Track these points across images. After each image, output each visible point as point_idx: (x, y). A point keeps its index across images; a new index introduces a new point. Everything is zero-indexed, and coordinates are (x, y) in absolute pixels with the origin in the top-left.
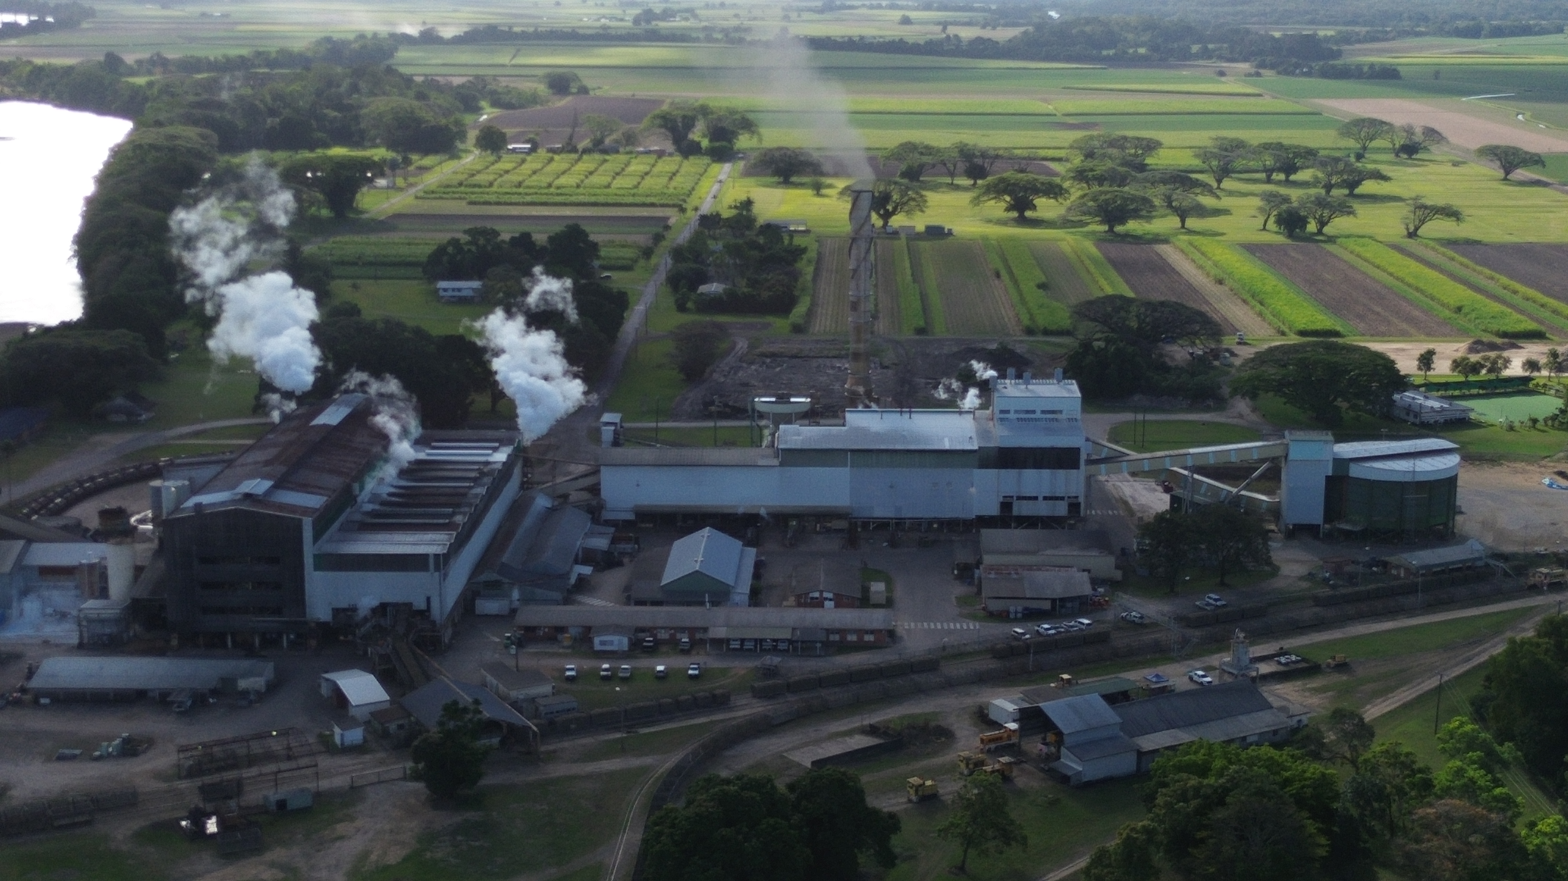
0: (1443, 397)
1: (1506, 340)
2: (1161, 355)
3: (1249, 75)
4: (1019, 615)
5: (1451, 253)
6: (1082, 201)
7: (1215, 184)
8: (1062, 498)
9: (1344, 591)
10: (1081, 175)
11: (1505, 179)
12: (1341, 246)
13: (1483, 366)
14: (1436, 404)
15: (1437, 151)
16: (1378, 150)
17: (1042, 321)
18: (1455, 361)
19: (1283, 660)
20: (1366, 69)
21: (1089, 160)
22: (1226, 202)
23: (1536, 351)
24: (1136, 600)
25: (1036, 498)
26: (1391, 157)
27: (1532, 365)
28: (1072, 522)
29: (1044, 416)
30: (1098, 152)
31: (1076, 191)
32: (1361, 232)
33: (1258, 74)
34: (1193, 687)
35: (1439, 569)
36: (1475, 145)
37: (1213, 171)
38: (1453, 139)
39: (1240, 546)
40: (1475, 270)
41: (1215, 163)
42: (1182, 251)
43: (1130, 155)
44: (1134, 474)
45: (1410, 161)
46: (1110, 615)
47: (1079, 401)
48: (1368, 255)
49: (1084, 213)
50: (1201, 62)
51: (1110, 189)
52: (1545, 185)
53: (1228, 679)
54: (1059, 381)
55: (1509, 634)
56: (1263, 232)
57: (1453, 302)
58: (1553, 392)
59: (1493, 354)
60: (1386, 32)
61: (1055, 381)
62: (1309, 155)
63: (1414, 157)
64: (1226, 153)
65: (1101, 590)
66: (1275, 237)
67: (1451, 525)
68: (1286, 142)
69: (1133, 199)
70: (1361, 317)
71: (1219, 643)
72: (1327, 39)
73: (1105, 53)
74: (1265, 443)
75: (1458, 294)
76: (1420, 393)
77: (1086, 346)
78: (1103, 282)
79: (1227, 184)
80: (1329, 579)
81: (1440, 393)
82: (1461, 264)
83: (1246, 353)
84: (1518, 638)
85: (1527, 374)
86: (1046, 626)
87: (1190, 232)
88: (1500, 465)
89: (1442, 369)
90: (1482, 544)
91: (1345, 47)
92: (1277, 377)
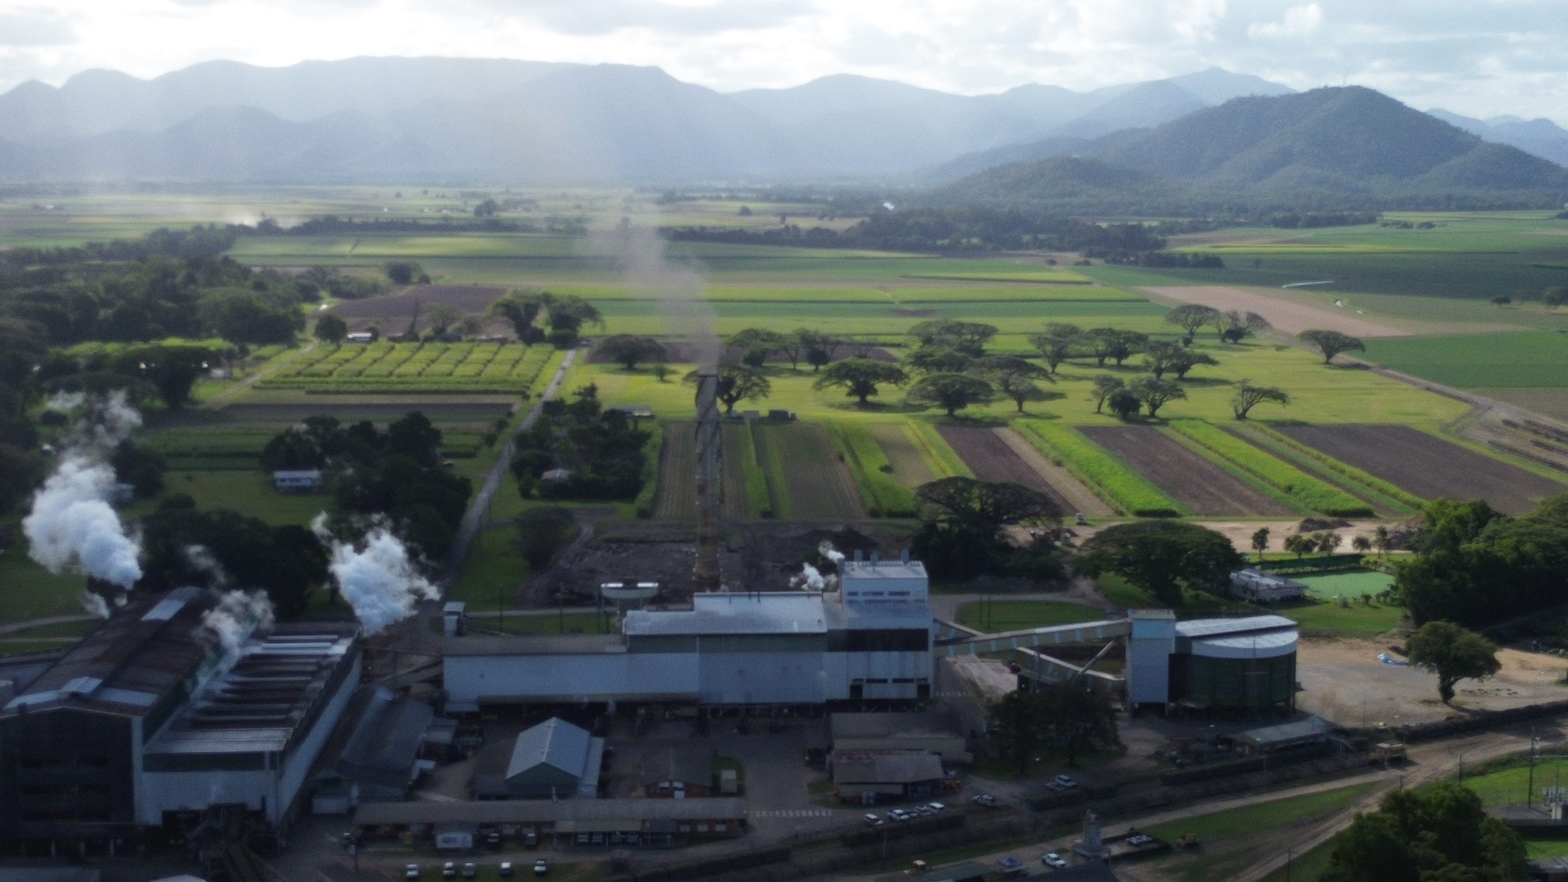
0: (1278, 575)
1: (1335, 519)
2: (1003, 536)
3: (1078, 264)
4: (872, 801)
5: (1278, 434)
6: (921, 385)
7: (1049, 369)
8: (911, 681)
9: (1191, 769)
10: (920, 360)
11: (1327, 363)
12: (1173, 427)
13: (1315, 544)
14: (1272, 582)
15: (1260, 336)
16: (1205, 335)
17: (886, 504)
18: (1288, 540)
19: (1134, 840)
20: (1190, 258)
21: (927, 346)
22: (1060, 386)
23: (1365, 528)
24: (987, 783)
25: (885, 681)
26: (1217, 342)
27: (1361, 543)
28: (922, 704)
29: (892, 598)
30: (937, 338)
31: (916, 376)
32: (1192, 415)
33: (1087, 263)
34: (1047, 870)
35: (1282, 746)
36: (1297, 330)
37: (1049, 357)
38: (1276, 324)
39: (1089, 725)
40: (1302, 451)
41: (1049, 348)
42: (1020, 434)
43: (967, 341)
44: (981, 655)
45: (1235, 346)
46: (962, 799)
47: (926, 583)
48: (1200, 437)
49: (924, 397)
50: (1033, 252)
51: (949, 374)
52: (1366, 368)
53: (1081, 861)
54: (906, 563)
55: (1353, 810)
56: (1100, 415)
57: (1283, 483)
58: (1383, 569)
59: (1324, 532)
60: (1208, 223)
61: (901, 563)
62: (1139, 340)
63: (1241, 341)
64: (1060, 339)
65: (952, 773)
66: (1109, 419)
67: (1292, 701)
68: (1117, 328)
69: (972, 383)
70: (1195, 497)
71: (1071, 825)
72: (1151, 229)
73: (939, 242)
74: (1109, 622)
75: (1288, 474)
76: (1256, 572)
77: (931, 527)
78: (943, 463)
79: (1061, 368)
80: (1175, 758)
81: (1275, 571)
82: (1289, 445)
83: (1085, 534)
84: (1364, 813)
85: (1358, 551)
86: (898, 811)
87: (1028, 415)
88: (1336, 641)
89: (1276, 547)
90: (1324, 721)
91: (1170, 237)
92: (1119, 557)
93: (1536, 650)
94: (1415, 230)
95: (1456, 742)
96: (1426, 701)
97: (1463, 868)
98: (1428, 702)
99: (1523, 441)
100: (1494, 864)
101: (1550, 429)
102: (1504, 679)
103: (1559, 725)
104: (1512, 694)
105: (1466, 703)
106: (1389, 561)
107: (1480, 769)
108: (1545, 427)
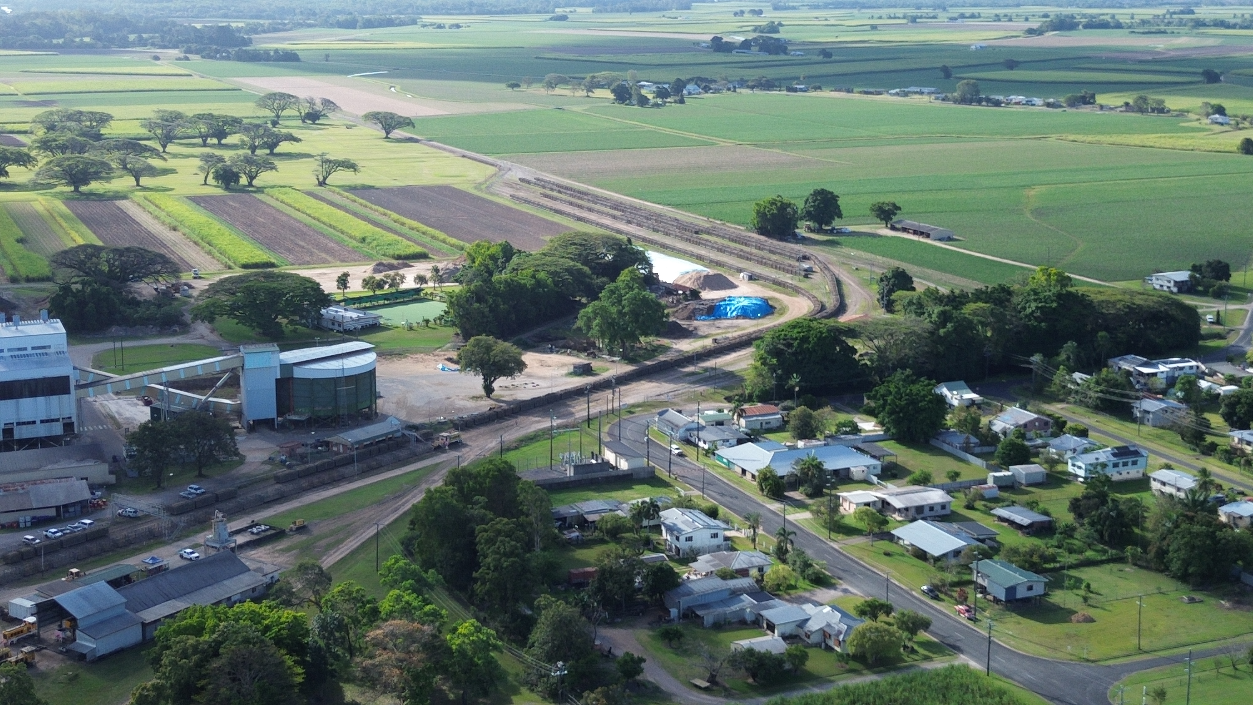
0: (359, 309)
1: (400, 261)
2: (131, 292)
3: (180, 59)
4: (29, 524)
5: (352, 197)
6: (48, 167)
7: (161, 149)
8: (57, 420)
9: (298, 469)
10: (45, 145)
11: (387, 138)
12: (268, 195)
13: (385, 283)
14: (354, 315)
15: (333, 118)
16: (289, 118)
17: (23, 271)
18: (364, 280)
19: (255, 530)
20: (272, 53)
21: (51, 132)
22: (171, 163)
23: (422, 268)
24: (130, 498)
25: (34, 422)
26: (299, 123)
27: (421, 279)
28: (68, 439)
29: (34, 352)
30: (59, 125)
31: (43, 159)
32: (281, 183)
33: (187, 59)
34: (185, 563)
35: (368, 443)
36: (362, 112)
37: (159, 139)
38: (345, 108)
39: (213, 443)
40: (371, 209)
41: (159, 131)
42: (139, 205)
43: (87, 127)
44: (117, 393)
45: (314, 126)
46: (108, 514)
47: (65, 336)
48: (290, 201)
49: (52, 177)
50: (138, 49)
51: (73, 156)
52: (417, 141)
53: (212, 552)
54: (45, 321)
55: (424, 486)
56: (206, 187)
57: (358, 234)
58: (438, 298)
59: (392, 273)
60: (285, 24)
61: (41, 321)
62: (235, 123)
63: (317, 122)
64: (168, 123)
65: (99, 493)
66: (214, 190)
67: (374, 407)
68: (215, 113)
69: (93, 163)
70: (290, 251)
71: (203, 524)
72: (239, 30)
73: (55, 41)
74: (225, 357)
75: (361, 228)
76: (341, 307)
77: (66, 289)
78: (73, 234)
79: (170, 148)
80: (286, 461)
81: (356, 306)
82: (361, 204)
83: (201, 285)
84: (432, 488)
85: (418, 286)
86: (53, 530)
87: (144, 189)
88: (406, 357)
89: (356, 287)
90: (399, 420)
91: (253, 36)
92: (229, 303)
93: (551, 351)
94: (447, 30)
95: (497, 426)
96: (473, 397)
97: (506, 520)
98: (476, 398)
99: (534, 194)
100: (527, 515)
101: (553, 184)
102: (529, 376)
103: (569, 406)
104: (535, 386)
105: (502, 396)
106: (442, 292)
107: (514, 445)
108: (549, 182)
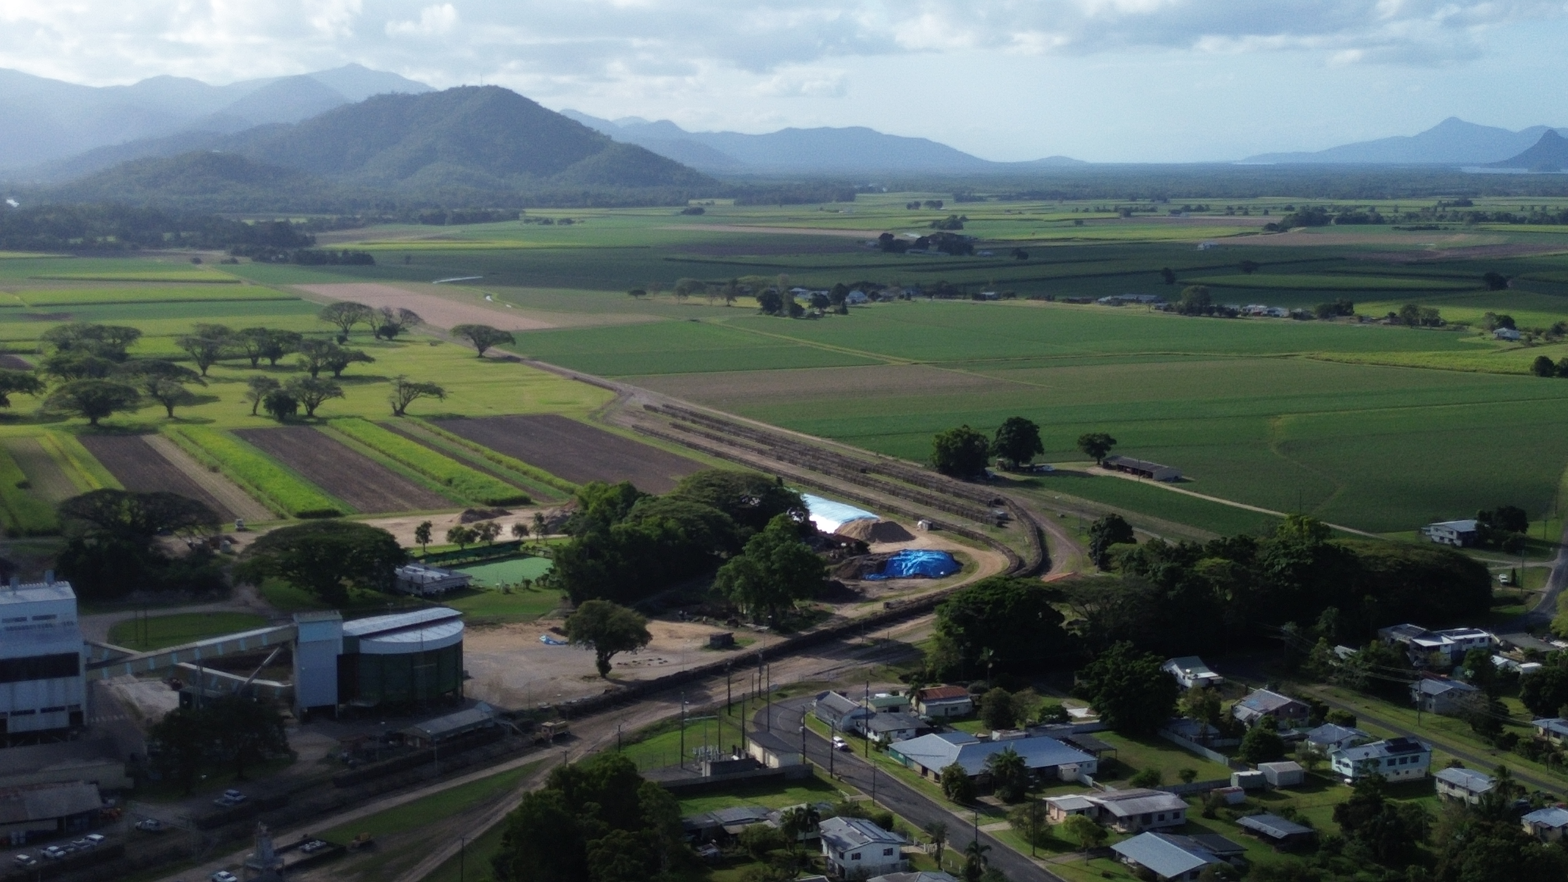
0: (442, 568)
1: (495, 508)
2: (158, 549)
3: (224, 262)
4: (22, 841)
5: (436, 428)
6: (60, 394)
7: (200, 371)
8: (62, 709)
9: (363, 769)
10: (56, 367)
11: (480, 356)
12: (332, 427)
13: (476, 534)
14: (436, 575)
15: (415, 333)
17: (26, 522)
18: (450, 532)
19: (307, 847)
20: (340, 255)
21: (64, 351)
22: (213, 389)
23: (523, 516)
24: (152, 807)
25: (32, 712)
26: (372, 339)
27: (520, 530)
28: (75, 733)
29: (36, 623)
30: (74, 342)
31: (52, 385)
32: (349, 412)
33: (235, 262)
35: (452, 735)
36: (450, 325)
37: (198, 359)
38: (429, 320)
39: (257, 736)
40: (460, 444)
41: (198, 350)
42: (171, 440)
43: (108, 345)
44: (138, 675)
45: (390, 342)
46: (123, 827)
47: (74, 603)
48: (359, 435)
49: (63, 407)
50: (175, 250)
51: (91, 380)
52: (517, 360)
53: (253, 875)
54: (50, 584)
55: (522, 790)
56: (255, 418)
57: (443, 475)
58: (541, 553)
59: (484, 522)
60: (355, 220)
61: (46, 584)
62: (293, 340)
63: (394, 338)
64: (209, 340)
65: (112, 801)
66: (265, 421)
67: (460, 690)
68: (269, 327)
69: (116, 389)
70: (357, 495)
71: (242, 840)
72: (299, 226)
73: (72, 241)
74: (274, 629)
75: (446, 466)
76: (420, 565)
77: (77, 545)
78: (88, 476)
79: (212, 370)
80: (347, 759)
81: (439, 563)
82: (448, 438)
83: (246, 540)
84: (532, 791)
85: (517, 538)
87: (179, 420)
88: (501, 627)
89: (439, 540)
90: (490, 705)
91: (318, 234)
92: (281, 561)
93: (682, 619)
94: (556, 225)
95: (614, 713)
96: (585, 677)
97: (625, 833)
98: (588, 678)
99: (662, 423)
100: (652, 826)
101: (686, 411)
102: (655, 650)
103: (705, 688)
104: (663, 663)
105: (621, 676)
106: (547, 545)
107: (637, 737)
108: (681, 410)
